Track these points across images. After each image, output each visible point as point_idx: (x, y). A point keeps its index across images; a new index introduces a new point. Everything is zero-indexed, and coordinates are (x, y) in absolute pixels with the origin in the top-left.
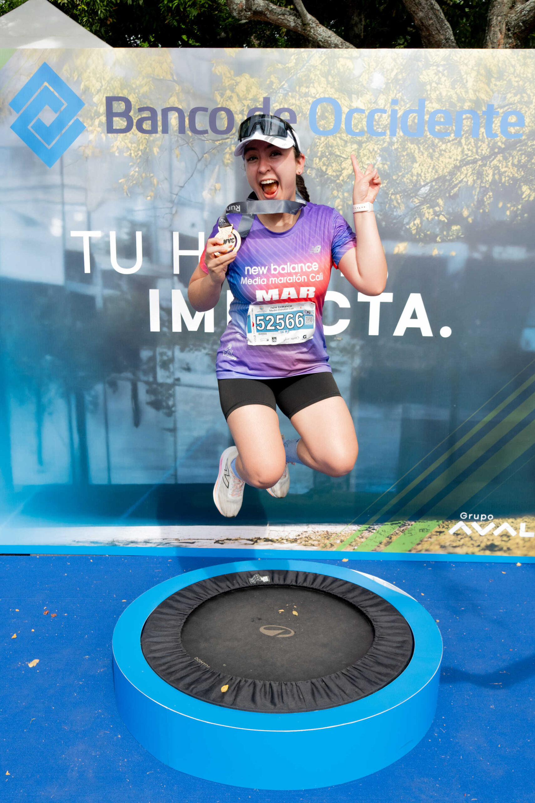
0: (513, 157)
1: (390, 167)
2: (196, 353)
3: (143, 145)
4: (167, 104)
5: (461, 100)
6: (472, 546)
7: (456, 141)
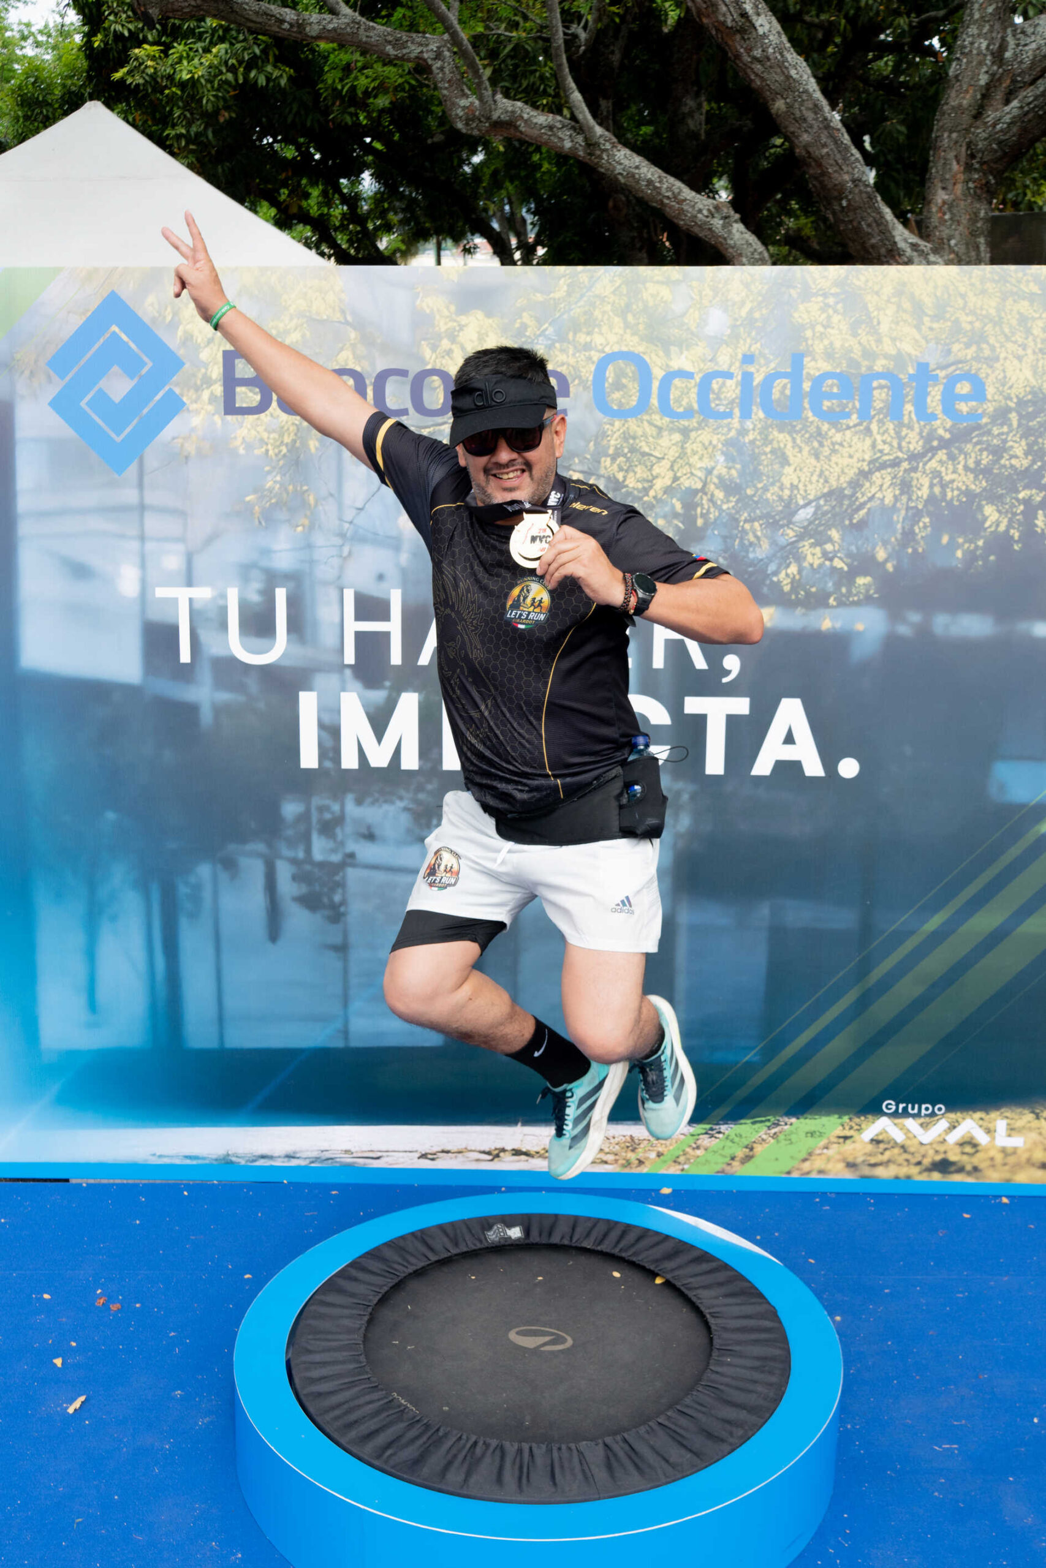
0: (966, 454)
1: (742, 474)
2: (386, 807)
3: (289, 435)
5: (868, 354)
6: (905, 1163)
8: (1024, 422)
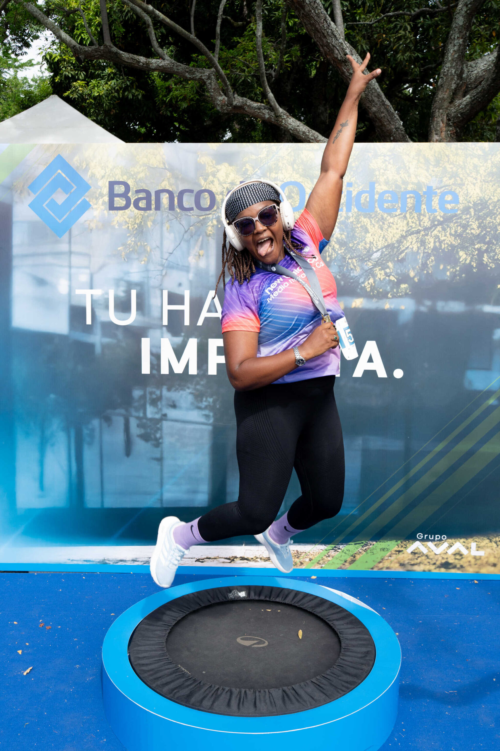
0: (450, 228)
1: (347, 237)
2: (181, 392)
3: (139, 219)
4: (160, 187)
5: (405, 183)
6: (428, 564)
7: (402, 216)
8: (477, 213)
